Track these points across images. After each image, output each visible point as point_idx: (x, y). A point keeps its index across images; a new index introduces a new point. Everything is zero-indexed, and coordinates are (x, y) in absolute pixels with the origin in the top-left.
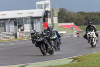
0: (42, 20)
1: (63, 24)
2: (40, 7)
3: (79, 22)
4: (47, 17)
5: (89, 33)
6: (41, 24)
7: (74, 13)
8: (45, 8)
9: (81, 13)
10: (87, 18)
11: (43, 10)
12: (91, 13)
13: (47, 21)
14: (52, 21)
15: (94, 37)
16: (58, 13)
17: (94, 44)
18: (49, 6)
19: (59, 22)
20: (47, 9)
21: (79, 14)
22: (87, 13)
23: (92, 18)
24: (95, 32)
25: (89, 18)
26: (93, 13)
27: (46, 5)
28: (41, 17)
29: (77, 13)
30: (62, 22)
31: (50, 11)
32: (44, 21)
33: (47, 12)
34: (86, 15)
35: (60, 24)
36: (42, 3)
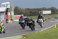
0: (5, 13)
1: (17, 16)
2: (4, 6)
3: (26, 15)
4: (8, 12)
5: (40, 20)
6: (4, 16)
7: (23, 9)
8: (7, 6)
9: (27, 9)
10: (31, 12)
11: (6, 7)
12: (33, 9)
13: (8, 14)
14: (11, 14)
15: (42, 22)
16: (14, 9)
17: (42, 26)
18: (9, 5)
19: (14, 15)
20: (8, 7)
21: (26, 10)
22: (31, 9)
23: (34, 12)
24: (43, 19)
25: (32, 12)
26: (34, 9)
27: (7, 5)
28: (4, 12)
29: (25, 9)
30: (16, 15)
31: (9, 8)
32: (6, 14)
33: (8, 9)
34: (31, 10)
35: (15, 16)
36: (5, 3)
